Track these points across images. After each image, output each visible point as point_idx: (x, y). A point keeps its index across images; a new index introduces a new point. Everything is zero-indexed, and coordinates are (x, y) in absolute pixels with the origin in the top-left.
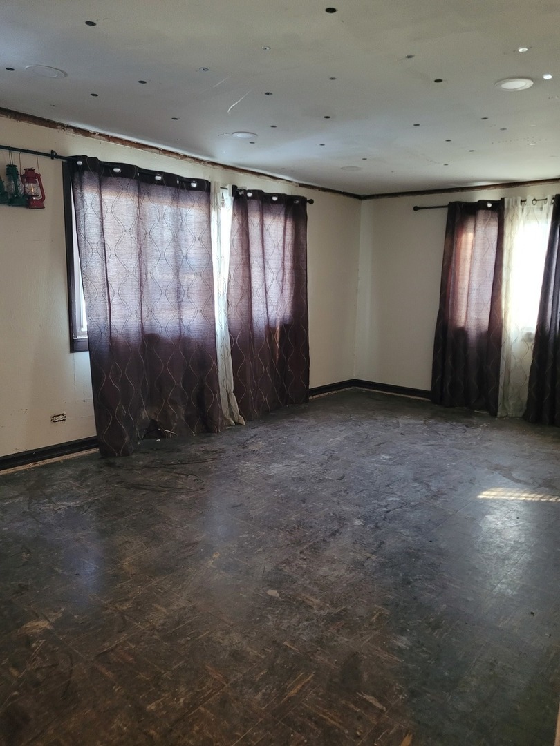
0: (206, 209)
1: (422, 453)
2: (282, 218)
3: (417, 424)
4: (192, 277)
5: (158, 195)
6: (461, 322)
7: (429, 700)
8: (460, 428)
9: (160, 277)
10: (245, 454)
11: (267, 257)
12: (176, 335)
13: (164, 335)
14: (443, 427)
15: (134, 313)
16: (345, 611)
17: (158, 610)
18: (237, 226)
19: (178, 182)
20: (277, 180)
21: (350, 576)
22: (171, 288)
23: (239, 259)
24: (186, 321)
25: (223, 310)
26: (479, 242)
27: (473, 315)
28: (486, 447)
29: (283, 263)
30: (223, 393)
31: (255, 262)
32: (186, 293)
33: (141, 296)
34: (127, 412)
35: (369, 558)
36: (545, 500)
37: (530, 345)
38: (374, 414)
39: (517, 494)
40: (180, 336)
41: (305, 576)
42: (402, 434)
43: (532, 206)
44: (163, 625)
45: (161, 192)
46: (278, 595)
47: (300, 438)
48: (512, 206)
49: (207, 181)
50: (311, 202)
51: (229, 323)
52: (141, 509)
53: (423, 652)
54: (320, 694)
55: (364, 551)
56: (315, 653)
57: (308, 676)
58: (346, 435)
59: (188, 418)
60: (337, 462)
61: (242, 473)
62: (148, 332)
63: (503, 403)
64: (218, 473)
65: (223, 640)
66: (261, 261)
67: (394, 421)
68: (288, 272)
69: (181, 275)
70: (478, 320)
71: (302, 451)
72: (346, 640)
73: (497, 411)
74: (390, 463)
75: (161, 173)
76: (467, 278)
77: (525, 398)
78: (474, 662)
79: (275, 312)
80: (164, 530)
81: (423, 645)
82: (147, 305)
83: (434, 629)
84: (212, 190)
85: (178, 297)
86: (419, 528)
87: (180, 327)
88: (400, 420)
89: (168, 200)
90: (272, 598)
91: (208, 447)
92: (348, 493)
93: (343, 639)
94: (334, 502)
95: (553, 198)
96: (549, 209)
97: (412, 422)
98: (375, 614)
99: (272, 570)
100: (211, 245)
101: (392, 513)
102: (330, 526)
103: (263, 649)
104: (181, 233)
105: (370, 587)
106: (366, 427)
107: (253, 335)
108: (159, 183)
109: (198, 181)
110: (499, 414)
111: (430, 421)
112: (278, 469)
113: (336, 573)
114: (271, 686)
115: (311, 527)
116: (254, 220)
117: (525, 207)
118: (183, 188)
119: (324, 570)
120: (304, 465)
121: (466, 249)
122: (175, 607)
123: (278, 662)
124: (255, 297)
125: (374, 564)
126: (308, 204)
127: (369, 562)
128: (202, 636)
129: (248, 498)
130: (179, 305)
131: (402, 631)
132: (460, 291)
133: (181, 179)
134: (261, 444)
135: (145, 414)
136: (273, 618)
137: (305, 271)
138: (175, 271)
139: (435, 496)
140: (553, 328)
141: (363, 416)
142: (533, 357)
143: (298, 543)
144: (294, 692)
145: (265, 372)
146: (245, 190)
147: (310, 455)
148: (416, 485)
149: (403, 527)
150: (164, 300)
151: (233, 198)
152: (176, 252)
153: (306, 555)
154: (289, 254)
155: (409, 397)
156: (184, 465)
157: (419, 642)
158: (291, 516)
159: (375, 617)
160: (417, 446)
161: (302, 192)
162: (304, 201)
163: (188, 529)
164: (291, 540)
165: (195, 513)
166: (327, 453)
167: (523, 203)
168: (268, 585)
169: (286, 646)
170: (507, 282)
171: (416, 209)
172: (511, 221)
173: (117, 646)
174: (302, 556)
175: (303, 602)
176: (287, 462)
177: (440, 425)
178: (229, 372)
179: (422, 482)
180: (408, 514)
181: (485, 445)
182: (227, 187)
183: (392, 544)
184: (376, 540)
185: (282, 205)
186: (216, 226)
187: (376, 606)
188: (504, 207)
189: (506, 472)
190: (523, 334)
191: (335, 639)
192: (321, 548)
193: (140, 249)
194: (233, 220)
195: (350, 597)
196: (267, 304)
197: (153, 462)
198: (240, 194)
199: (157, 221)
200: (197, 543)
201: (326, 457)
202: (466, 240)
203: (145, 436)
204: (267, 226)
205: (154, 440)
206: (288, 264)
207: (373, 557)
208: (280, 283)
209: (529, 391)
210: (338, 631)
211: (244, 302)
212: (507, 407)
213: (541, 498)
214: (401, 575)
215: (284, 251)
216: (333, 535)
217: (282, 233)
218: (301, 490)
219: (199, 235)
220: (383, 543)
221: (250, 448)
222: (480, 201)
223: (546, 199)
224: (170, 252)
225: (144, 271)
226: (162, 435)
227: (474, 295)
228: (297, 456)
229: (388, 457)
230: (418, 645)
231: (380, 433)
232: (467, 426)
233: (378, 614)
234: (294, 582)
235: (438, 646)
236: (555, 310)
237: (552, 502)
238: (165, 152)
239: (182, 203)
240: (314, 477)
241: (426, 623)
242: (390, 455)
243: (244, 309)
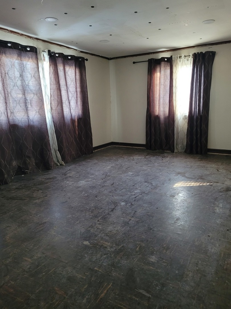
0: (36, 62)
1: (146, 170)
2: (74, 67)
3: (142, 158)
4: (32, 95)
5: (10, 54)
6: (157, 113)
7: (171, 288)
8: (160, 158)
9: (15, 95)
10: (66, 178)
11: (68, 86)
12: (27, 124)
13: (20, 124)
14: (153, 159)
15: (3, 114)
16: (123, 247)
17: (26, 260)
18: (52, 71)
19: (20, 47)
20: (70, 49)
21: (123, 229)
22: (22, 101)
23: (54, 87)
24: (31, 117)
25: (49, 111)
26: (162, 76)
27: (162, 109)
28: (173, 165)
29: (76, 89)
30: (53, 151)
31: (63, 88)
32: (29, 103)
33: (6, 105)
34: (5, 163)
35: (131, 219)
36: (202, 185)
37: (186, 121)
38: (123, 155)
39: (189, 184)
40: (29, 124)
41: (101, 232)
42: (136, 163)
43: (184, 59)
44: (29, 268)
45: (11, 52)
46: (89, 244)
47: (91, 169)
48: (176, 59)
49: (35, 47)
50: (87, 60)
51: (53, 117)
52: (15, 209)
53: (164, 262)
54: (117, 293)
55: (128, 217)
56: (111, 271)
57: (109, 285)
58: (111, 166)
59: (36, 164)
60: (109, 177)
61: (66, 187)
62: (12, 123)
63: (176, 147)
64: (54, 188)
65: (63, 272)
66: (65, 87)
67: (132, 158)
68: (79, 93)
69: (26, 95)
70: (164, 111)
71: (93, 174)
72: (126, 262)
73: (174, 150)
74: (133, 175)
75: (10, 42)
76: (158, 93)
77: (185, 143)
78: (188, 263)
79: (74, 112)
80: (28, 218)
81: (163, 259)
82: (10, 110)
83: (167, 250)
84: (38, 52)
85: (26, 106)
86: (151, 203)
87: (28, 120)
88: (134, 157)
89: (15, 56)
90: (86, 246)
91: (48, 176)
92: (116, 191)
93: (124, 262)
94: (111, 195)
95: (193, 55)
96: (191, 60)
97: (139, 158)
98: (138, 247)
99: (85, 232)
100: (40, 79)
101: (137, 197)
102: (110, 207)
103: (84, 274)
104: (24, 73)
105: (133, 233)
106: (120, 161)
107: (65, 123)
108: (10, 47)
109: (30, 47)
110: (175, 151)
111: (147, 157)
112: (82, 183)
113: (116, 229)
114: (91, 293)
115: (101, 208)
116: (60, 68)
117: (181, 60)
118: (22, 50)
119: (110, 228)
120: (94, 180)
121: (157, 80)
122: (36, 258)
123: (93, 279)
124: (64, 105)
125: (133, 222)
126: (85, 61)
127: (131, 221)
128: (51, 271)
129: (70, 198)
130: (27, 109)
131: (152, 253)
132: (156, 99)
133: (21, 46)
134: (73, 173)
135: (14, 163)
136: (88, 256)
137: (86, 93)
138: (23, 92)
139: (155, 188)
140: (195, 112)
141: (118, 157)
142: (188, 125)
143: (96, 217)
144: (103, 295)
145: (72, 140)
146: (54, 53)
147: (96, 175)
148: (146, 184)
149: (144, 203)
150: (18, 107)
151: (49, 56)
152: (22, 83)
153: (100, 222)
154: (78, 85)
155: (137, 147)
156: (37, 186)
157: (161, 258)
158: (91, 204)
159: (138, 248)
160: (143, 167)
161: (82, 55)
162: (83, 60)
163: (40, 216)
164: (92, 216)
165: (44, 208)
166: (104, 174)
167: (180, 58)
168: (84, 239)
169: (96, 270)
170: (175, 93)
171: (134, 63)
172: (176, 66)
173: (4, 284)
174: (98, 222)
175: (102, 245)
176: (86, 180)
177: (152, 158)
178: (55, 141)
179: (148, 183)
180: (145, 197)
181: (172, 164)
182: (46, 51)
183: (140, 212)
184: (132, 211)
185: (73, 61)
186: (42, 70)
187: (137, 242)
188: (172, 60)
189: (183, 174)
190: (183, 116)
191: (120, 262)
192: (107, 218)
193: (3, 81)
194: (50, 67)
195: (125, 240)
196: (70, 108)
197: (20, 186)
198: (52, 54)
199: (10, 67)
200: (45, 223)
201: (104, 176)
202: (157, 76)
203: (16, 174)
204: (67, 71)
205: (20, 176)
206: (79, 90)
207: (133, 219)
208: (76, 98)
209: (187, 140)
210: (121, 258)
211: (59, 107)
212: (178, 148)
213: (200, 184)
214: (147, 225)
215: (76, 83)
216: (112, 210)
217: (74, 74)
218: (95, 192)
219: (33, 74)
220: (136, 211)
221: (68, 175)
222: (162, 58)
223: (190, 55)
224: (19, 83)
225: (6, 93)
226: (24, 173)
227: (161, 100)
228: (91, 177)
229: (132, 173)
230: (161, 259)
231: (127, 163)
232: (163, 157)
233: (139, 246)
234: (96, 236)
235: (170, 258)
236: (196, 104)
237: (204, 185)
238: (12, 32)
239: (23, 59)
240: (100, 185)
241: (162, 247)
242: (132, 172)
243: (60, 111)
